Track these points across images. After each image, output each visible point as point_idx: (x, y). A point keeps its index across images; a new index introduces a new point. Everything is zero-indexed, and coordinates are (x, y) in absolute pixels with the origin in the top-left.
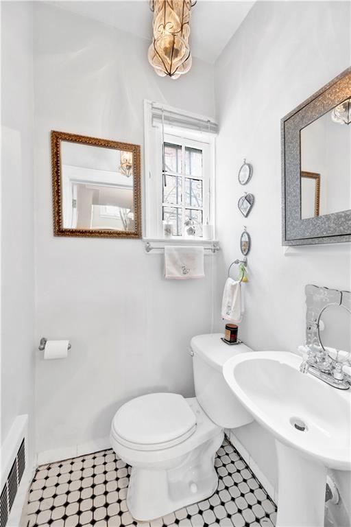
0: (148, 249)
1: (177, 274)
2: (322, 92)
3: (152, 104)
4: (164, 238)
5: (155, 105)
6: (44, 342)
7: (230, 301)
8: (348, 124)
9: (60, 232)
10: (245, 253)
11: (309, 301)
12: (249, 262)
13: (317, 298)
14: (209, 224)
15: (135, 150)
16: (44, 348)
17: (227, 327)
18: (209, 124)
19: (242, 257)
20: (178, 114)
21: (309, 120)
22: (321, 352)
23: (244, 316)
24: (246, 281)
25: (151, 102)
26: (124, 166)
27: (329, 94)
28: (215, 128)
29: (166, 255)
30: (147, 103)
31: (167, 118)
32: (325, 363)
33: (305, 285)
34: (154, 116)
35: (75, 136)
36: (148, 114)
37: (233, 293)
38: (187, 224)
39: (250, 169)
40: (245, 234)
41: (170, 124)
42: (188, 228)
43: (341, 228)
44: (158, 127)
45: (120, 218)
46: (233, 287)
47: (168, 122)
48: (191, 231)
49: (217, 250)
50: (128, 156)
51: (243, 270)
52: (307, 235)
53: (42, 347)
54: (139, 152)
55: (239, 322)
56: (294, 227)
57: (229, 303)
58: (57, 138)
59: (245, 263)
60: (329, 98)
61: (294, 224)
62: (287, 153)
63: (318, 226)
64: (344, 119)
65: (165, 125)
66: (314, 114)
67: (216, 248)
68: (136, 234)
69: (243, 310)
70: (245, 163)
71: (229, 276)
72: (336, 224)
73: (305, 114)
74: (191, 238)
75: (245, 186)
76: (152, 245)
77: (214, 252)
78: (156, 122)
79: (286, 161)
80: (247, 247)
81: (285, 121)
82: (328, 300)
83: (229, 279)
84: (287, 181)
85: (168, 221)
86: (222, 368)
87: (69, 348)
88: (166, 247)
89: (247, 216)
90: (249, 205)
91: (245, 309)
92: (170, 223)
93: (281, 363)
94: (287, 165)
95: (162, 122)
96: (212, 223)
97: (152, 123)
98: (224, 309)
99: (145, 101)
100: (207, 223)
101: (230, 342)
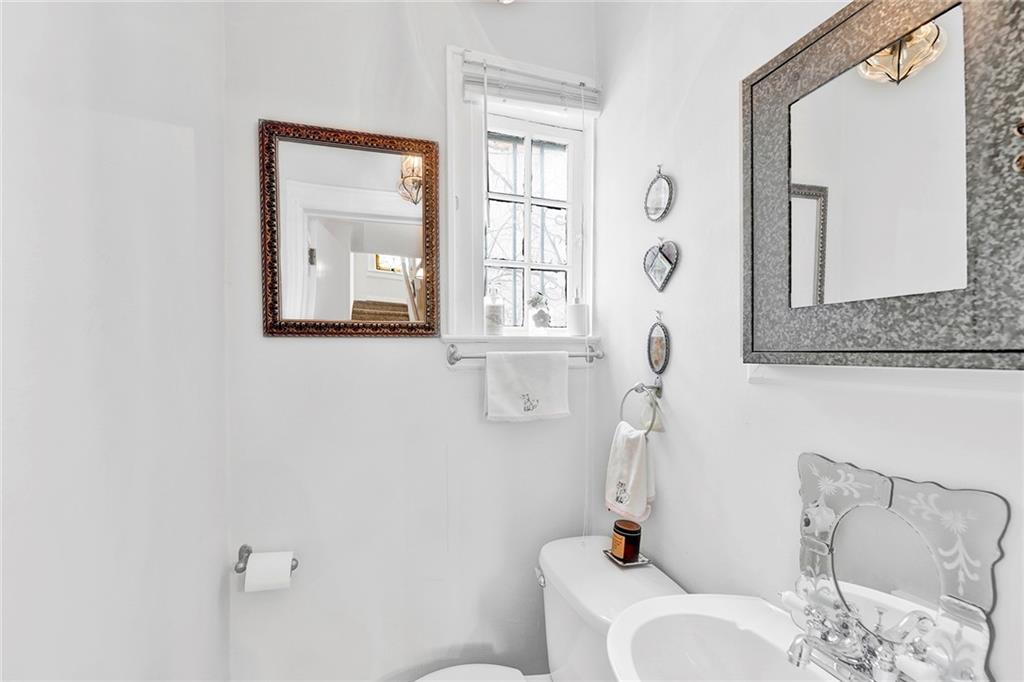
0: (453, 359)
1: (513, 411)
2: (842, 18)
3: (463, 55)
4: (485, 335)
5: (469, 57)
6: (245, 553)
7: (625, 472)
8: (899, 82)
9: (275, 327)
10: (658, 369)
11: (809, 492)
12: (666, 391)
13: (827, 486)
14: (581, 302)
15: (428, 150)
16: (244, 569)
17: (618, 529)
18: (582, 92)
19: (650, 378)
20: (515, 73)
21: (812, 83)
22: (837, 607)
23: (652, 505)
24: (661, 430)
25: (461, 50)
26: (409, 181)
27: (859, 23)
28: (595, 99)
29: (488, 370)
30: (455, 53)
31: (493, 84)
32: (848, 641)
33: (799, 454)
34: (469, 81)
35: (306, 128)
36: (455, 77)
37: (631, 457)
38: (535, 303)
39: (671, 188)
40: (658, 328)
41: (500, 95)
42: (535, 311)
43: (893, 335)
44: (474, 103)
45: (403, 278)
46: (632, 444)
47: (496, 90)
48: (543, 319)
49: (597, 357)
50: (416, 162)
51: (653, 405)
52: (806, 344)
53: (241, 565)
54: (437, 157)
55: (644, 519)
56: (773, 323)
57: (621, 477)
58: (271, 133)
59: (659, 390)
60: (860, 34)
61: (772, 317)
62: (758, 155)
63: (835, 325)
64: (889, 71)
65: (488, 97)
66: (823, 68)
67: (596, 354)
68: (429, 329)
69: (652, 493)
70: (660, 175)
71: (622, 419)
72: (879, 325)
73: (803, 68)
74: (542, 332)
75: (658, 224)
76: (461, 351)
77: (591, 361)
78: (472, 93)
79: (755, 174)
80: (660, 354)
81: (752, 85)
82: (857, 495)
83: (623, 422)
84: (757, 219)
85: (494, 299)
86: (607, 626)
87: (294, 568)
88: (488, 353)
89: (662, 289)
90: (668, 267)
91: (656, 490)
92: (499, 302)
93: (742, 628)
94: (758, 183)
95: (483, 93)
96: (588, 300)
97: (464, 95)
98: (612, 490)
99: (450, 49)
100: (577, 300)
101: (625, 560)
